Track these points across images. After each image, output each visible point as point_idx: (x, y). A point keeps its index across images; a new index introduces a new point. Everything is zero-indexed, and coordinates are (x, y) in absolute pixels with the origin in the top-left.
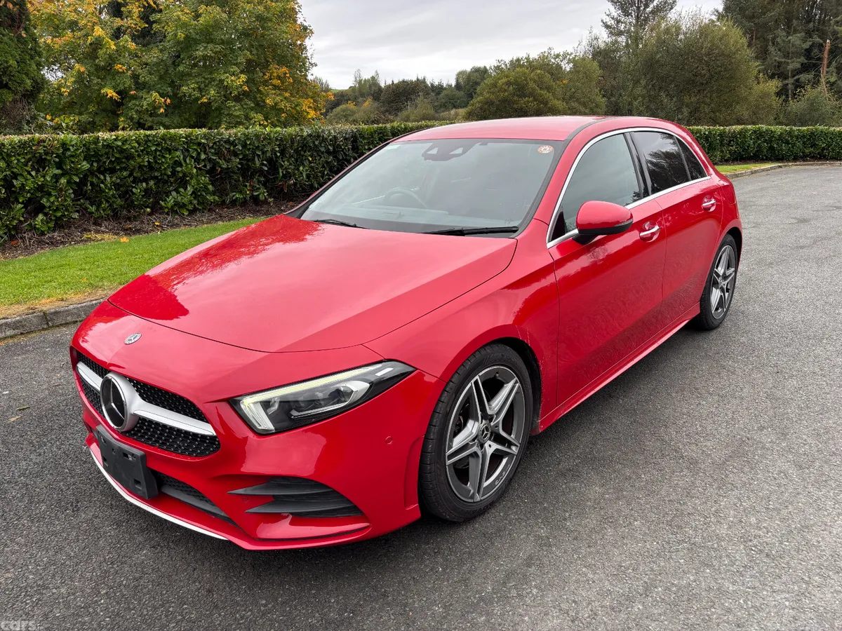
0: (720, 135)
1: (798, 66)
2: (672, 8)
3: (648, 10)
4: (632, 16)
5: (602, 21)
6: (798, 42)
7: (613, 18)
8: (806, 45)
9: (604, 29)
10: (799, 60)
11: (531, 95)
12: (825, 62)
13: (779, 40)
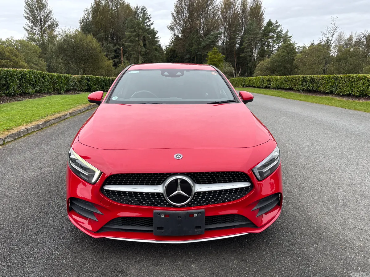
0: (108, 80)
1: (113, 56)
2: (57, 27)
3: (46, 25)
4: (38, 27)
5: (24, 27)
6: (112, 47)
7: (29, 27)
8: (115, 48)
9: (25, 31)
10: (113, 54)
11: (7, 58)
12: (122, 55)
13: (105, 45)
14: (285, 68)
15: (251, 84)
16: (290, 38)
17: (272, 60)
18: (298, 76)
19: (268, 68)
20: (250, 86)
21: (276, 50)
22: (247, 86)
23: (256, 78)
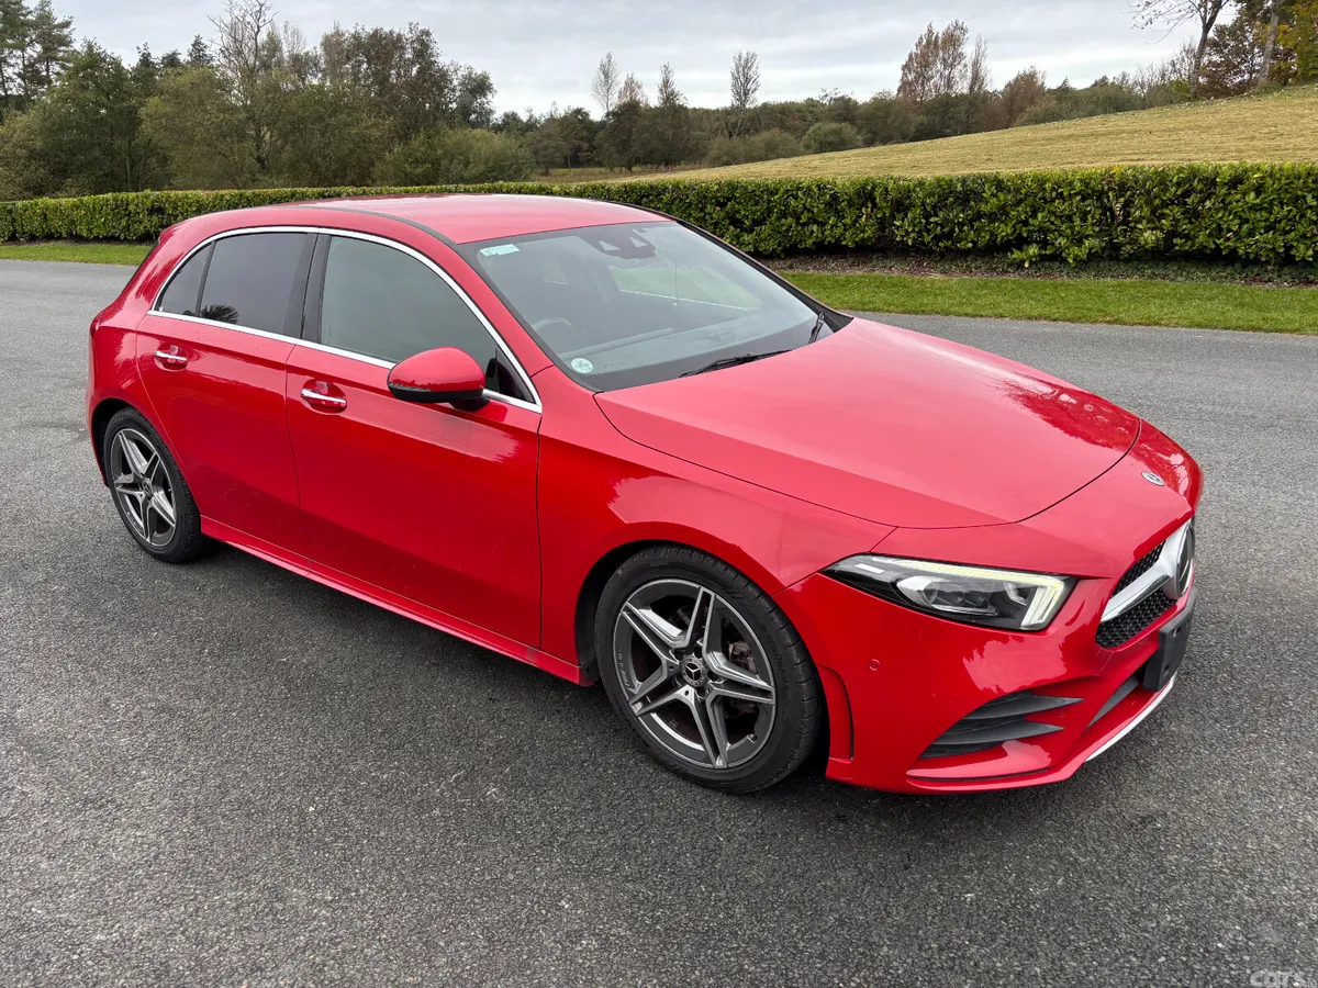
14: (110, 152)
15: (57, 224)
16: (66, 31)
17: (46, 120)
18: (298, 190)
19: (33, 155)
20: (49, 237)
21: (19, 75)
22: (33, 238)
23: (81, 201)
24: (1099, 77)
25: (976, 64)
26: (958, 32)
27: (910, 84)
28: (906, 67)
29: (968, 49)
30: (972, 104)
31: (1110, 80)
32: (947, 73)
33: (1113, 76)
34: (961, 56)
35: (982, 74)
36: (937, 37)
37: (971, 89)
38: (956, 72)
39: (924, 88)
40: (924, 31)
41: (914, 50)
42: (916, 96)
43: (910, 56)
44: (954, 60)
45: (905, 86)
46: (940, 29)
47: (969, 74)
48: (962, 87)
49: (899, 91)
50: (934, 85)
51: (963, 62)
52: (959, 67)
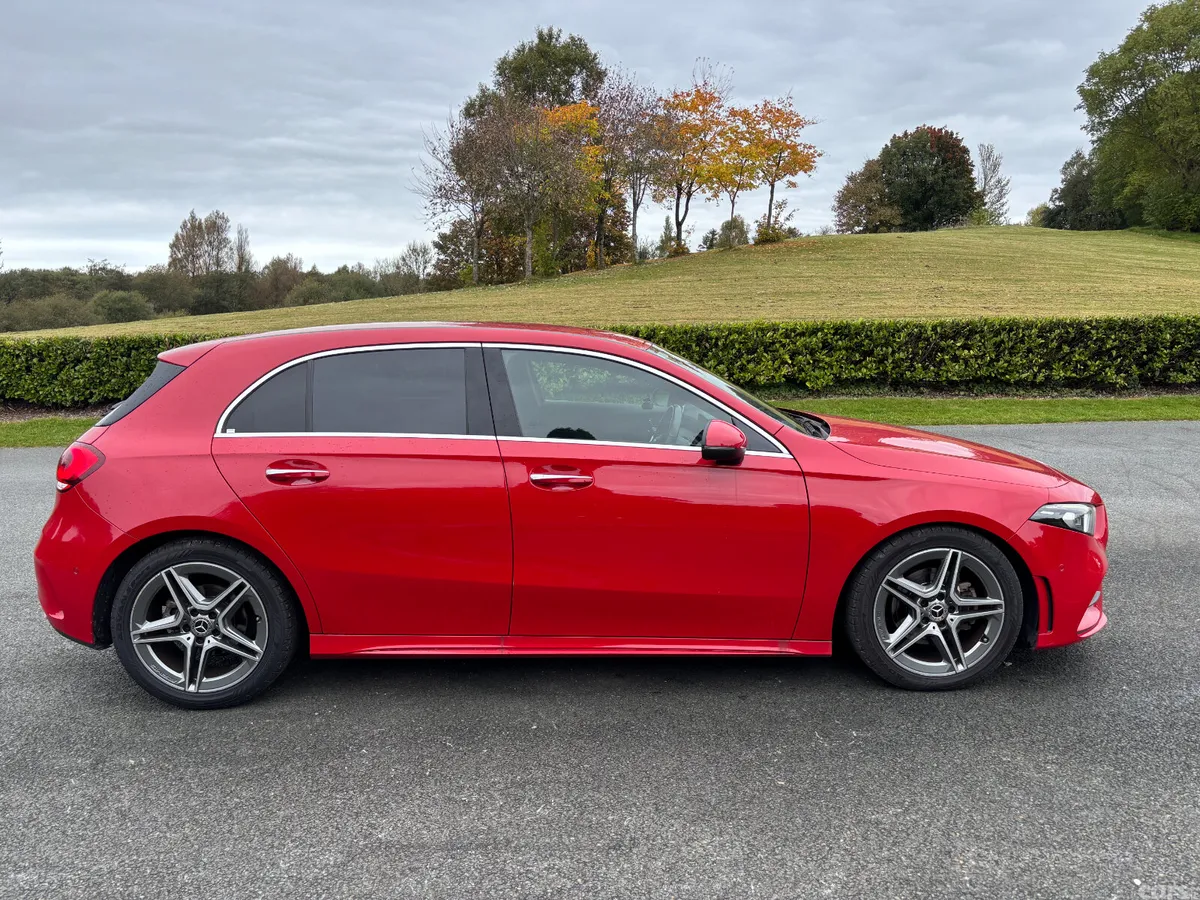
24: (341, 266)
25: (241, 248)
26: (219, 221)
27: (180, 260)
28: (173, 246)
29: (232, 236)
30: (243, 281)
31: (350, 269)
32: (215, 253)
33: (351, 265)
34: (226, 241)
35: (247, 257)
36: (200, 224)
37: (239, 268)
38: (223, 254)
39: (194, 265)
40: (187, 217)
41: (180, 231)
42: (188, 271)
43: (177, 236)
44: (220, 243)
45: (174, 262)
46: (202, 216)
47: (236, 257)
48: (230, 266)
49: (170, 265)
50: (204, 262)
51: (228, 246)
52: (226, 250)
